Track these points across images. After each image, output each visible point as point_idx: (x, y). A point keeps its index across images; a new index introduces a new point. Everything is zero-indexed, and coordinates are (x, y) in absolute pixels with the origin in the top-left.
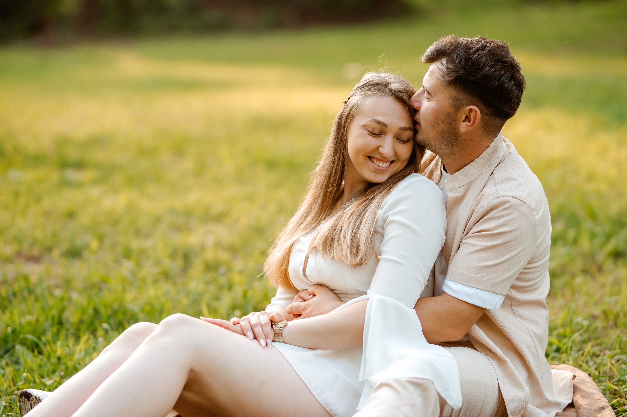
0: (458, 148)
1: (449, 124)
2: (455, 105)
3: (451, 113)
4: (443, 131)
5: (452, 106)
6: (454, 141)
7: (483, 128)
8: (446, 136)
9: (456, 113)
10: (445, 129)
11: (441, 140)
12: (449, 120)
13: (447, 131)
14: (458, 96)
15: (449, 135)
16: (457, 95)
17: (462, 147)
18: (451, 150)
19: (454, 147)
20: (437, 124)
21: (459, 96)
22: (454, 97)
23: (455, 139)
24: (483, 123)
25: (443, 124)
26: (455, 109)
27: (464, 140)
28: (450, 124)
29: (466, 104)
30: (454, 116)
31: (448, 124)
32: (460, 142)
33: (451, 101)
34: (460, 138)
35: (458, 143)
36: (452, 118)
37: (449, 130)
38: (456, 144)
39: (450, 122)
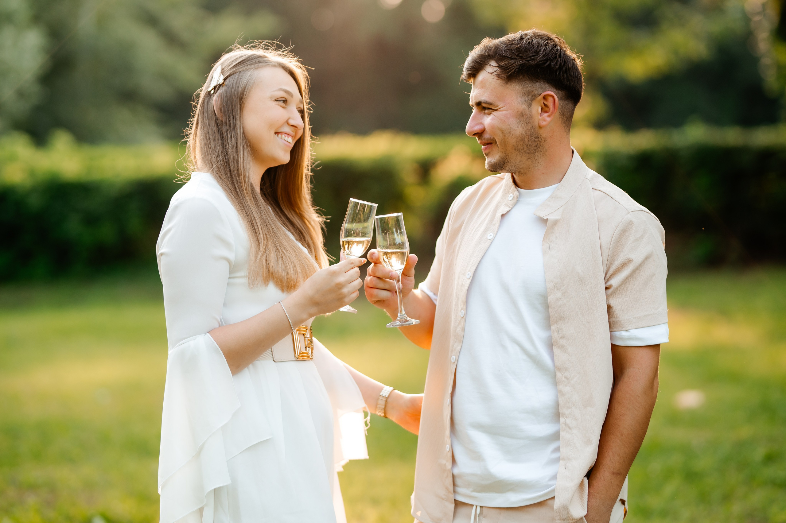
0: (541, 153)
1: (525, 124)
2: (525, 101)
3: (524, 111)
4: (522, 134)
5: (522, 103)
6: (536, 144)
7: (562, 119)
8: (527, 139)
9: (529, 109)
10: (524, 132)
11: (523, 147)
12: (525, 120)
13: (526, 134)
14: (525, 90)
15: (529, 137)
17: (545, 150)
18: (534, 158)
19: (536, 154)
20: (513, 129)
21: (527, 89)
22: (521, 93)
23: (536, 140)
24: (560, 110)
25: (520, 127)
26: (528, 105)
27: (546, 140)
28: (527, 123)
29: (538, 94)
30: (529, 113)
32: (541, 144)
33: (520, 99)
34: (541, 137)
35: (540, 146)
36: (527, 116)
37: (528, 131)
38: (538, 147)
39: (526, 121)
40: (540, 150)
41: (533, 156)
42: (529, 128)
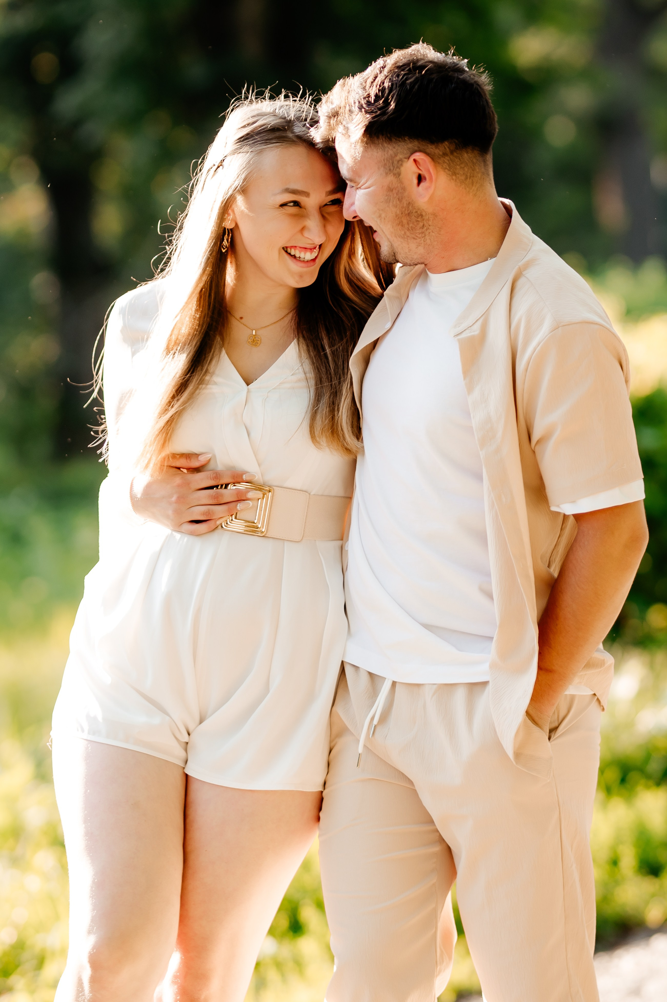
0: (433, 234)
2: (390, 170)
3: (392, 184)
4: (396, 216)
5: (387, 174)
6: (421, 224)
7: (453, 179)
8: (405, 221)
9: (398, 180)
10: (398, 212)
11: (403, 232)
12: (395, 195)
13: (402, 214)
15: (408, 218)
16: (385, 155)
17: (438, 229)
20: (382, 210)
21: (389, 154)
22: (383, 161)
23: (419, 219)
24: (446, 170)
25: (391, 206)
26: (394, 175)
27: (435, 215)
28: (400, 200)
29: (405, 158)
30: (399, 185)
31: (398, 202)
32: (430, 223)
33: (382, 169)
34: (426, 214)
35: (429, 225)
36: (397, 190)
37: (403, 209)
38: (425, 228)
39: (397, 197)
40: (430, 231)
41: (422, 241)
42: (405, 205)
